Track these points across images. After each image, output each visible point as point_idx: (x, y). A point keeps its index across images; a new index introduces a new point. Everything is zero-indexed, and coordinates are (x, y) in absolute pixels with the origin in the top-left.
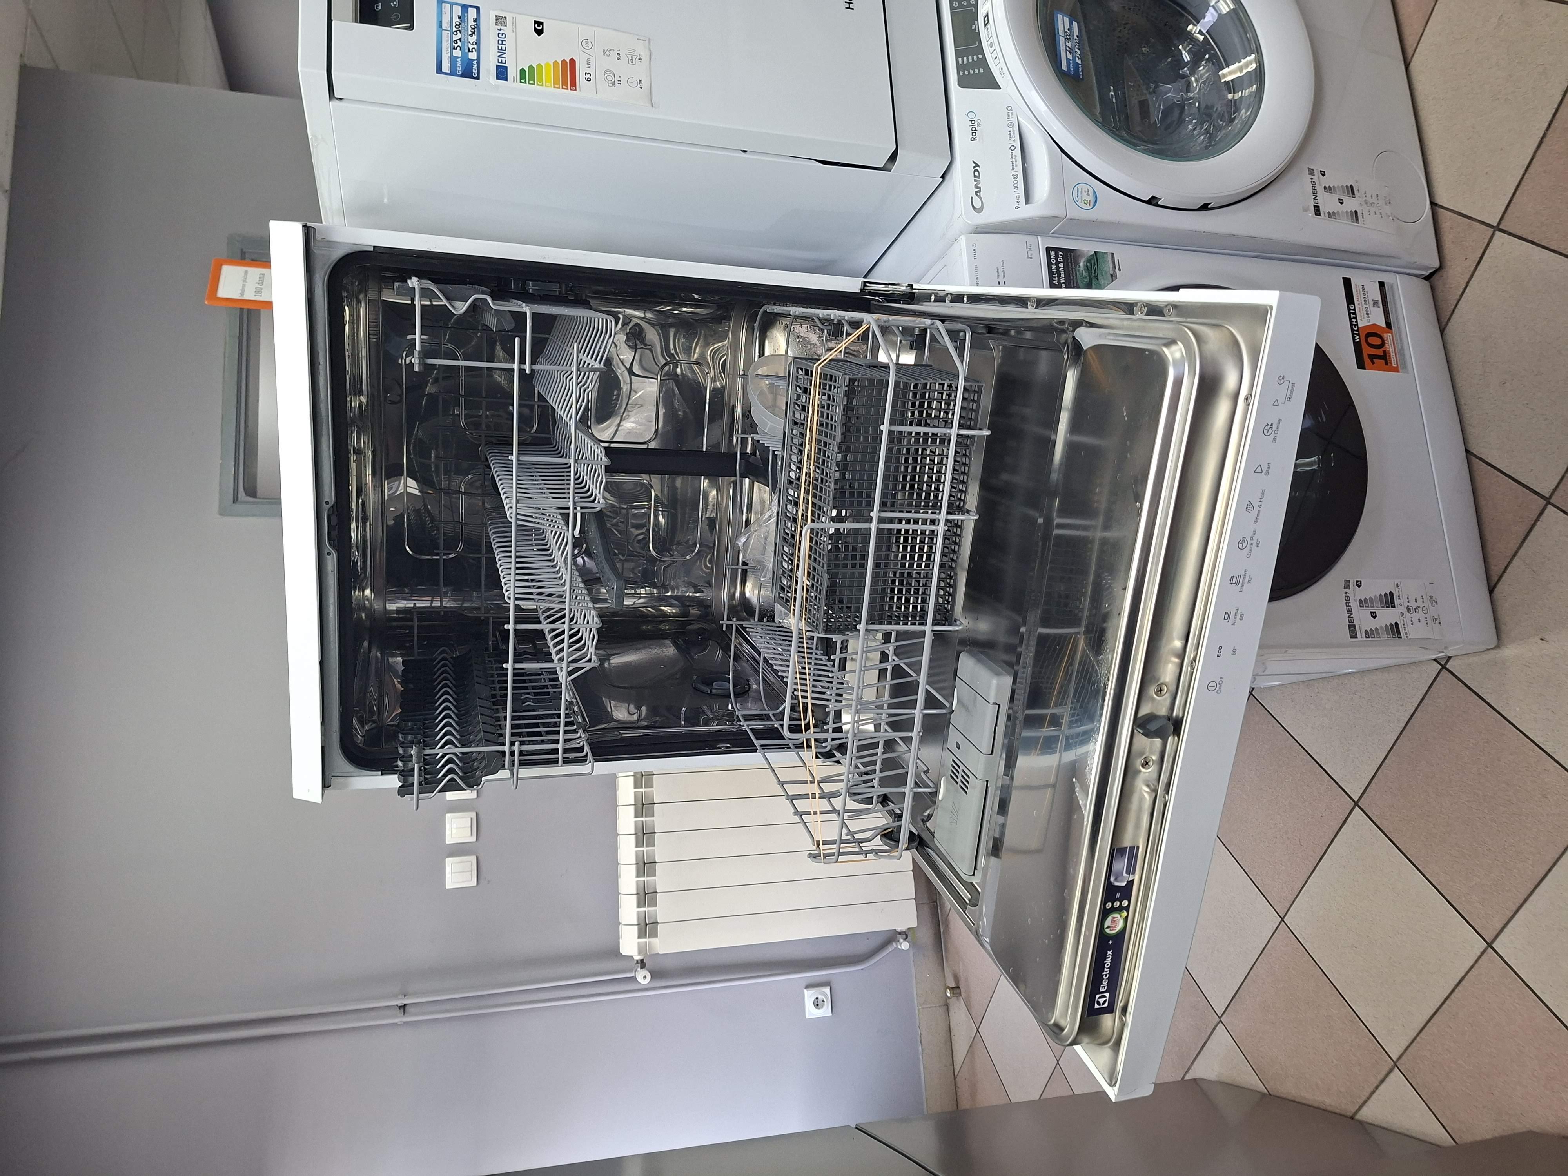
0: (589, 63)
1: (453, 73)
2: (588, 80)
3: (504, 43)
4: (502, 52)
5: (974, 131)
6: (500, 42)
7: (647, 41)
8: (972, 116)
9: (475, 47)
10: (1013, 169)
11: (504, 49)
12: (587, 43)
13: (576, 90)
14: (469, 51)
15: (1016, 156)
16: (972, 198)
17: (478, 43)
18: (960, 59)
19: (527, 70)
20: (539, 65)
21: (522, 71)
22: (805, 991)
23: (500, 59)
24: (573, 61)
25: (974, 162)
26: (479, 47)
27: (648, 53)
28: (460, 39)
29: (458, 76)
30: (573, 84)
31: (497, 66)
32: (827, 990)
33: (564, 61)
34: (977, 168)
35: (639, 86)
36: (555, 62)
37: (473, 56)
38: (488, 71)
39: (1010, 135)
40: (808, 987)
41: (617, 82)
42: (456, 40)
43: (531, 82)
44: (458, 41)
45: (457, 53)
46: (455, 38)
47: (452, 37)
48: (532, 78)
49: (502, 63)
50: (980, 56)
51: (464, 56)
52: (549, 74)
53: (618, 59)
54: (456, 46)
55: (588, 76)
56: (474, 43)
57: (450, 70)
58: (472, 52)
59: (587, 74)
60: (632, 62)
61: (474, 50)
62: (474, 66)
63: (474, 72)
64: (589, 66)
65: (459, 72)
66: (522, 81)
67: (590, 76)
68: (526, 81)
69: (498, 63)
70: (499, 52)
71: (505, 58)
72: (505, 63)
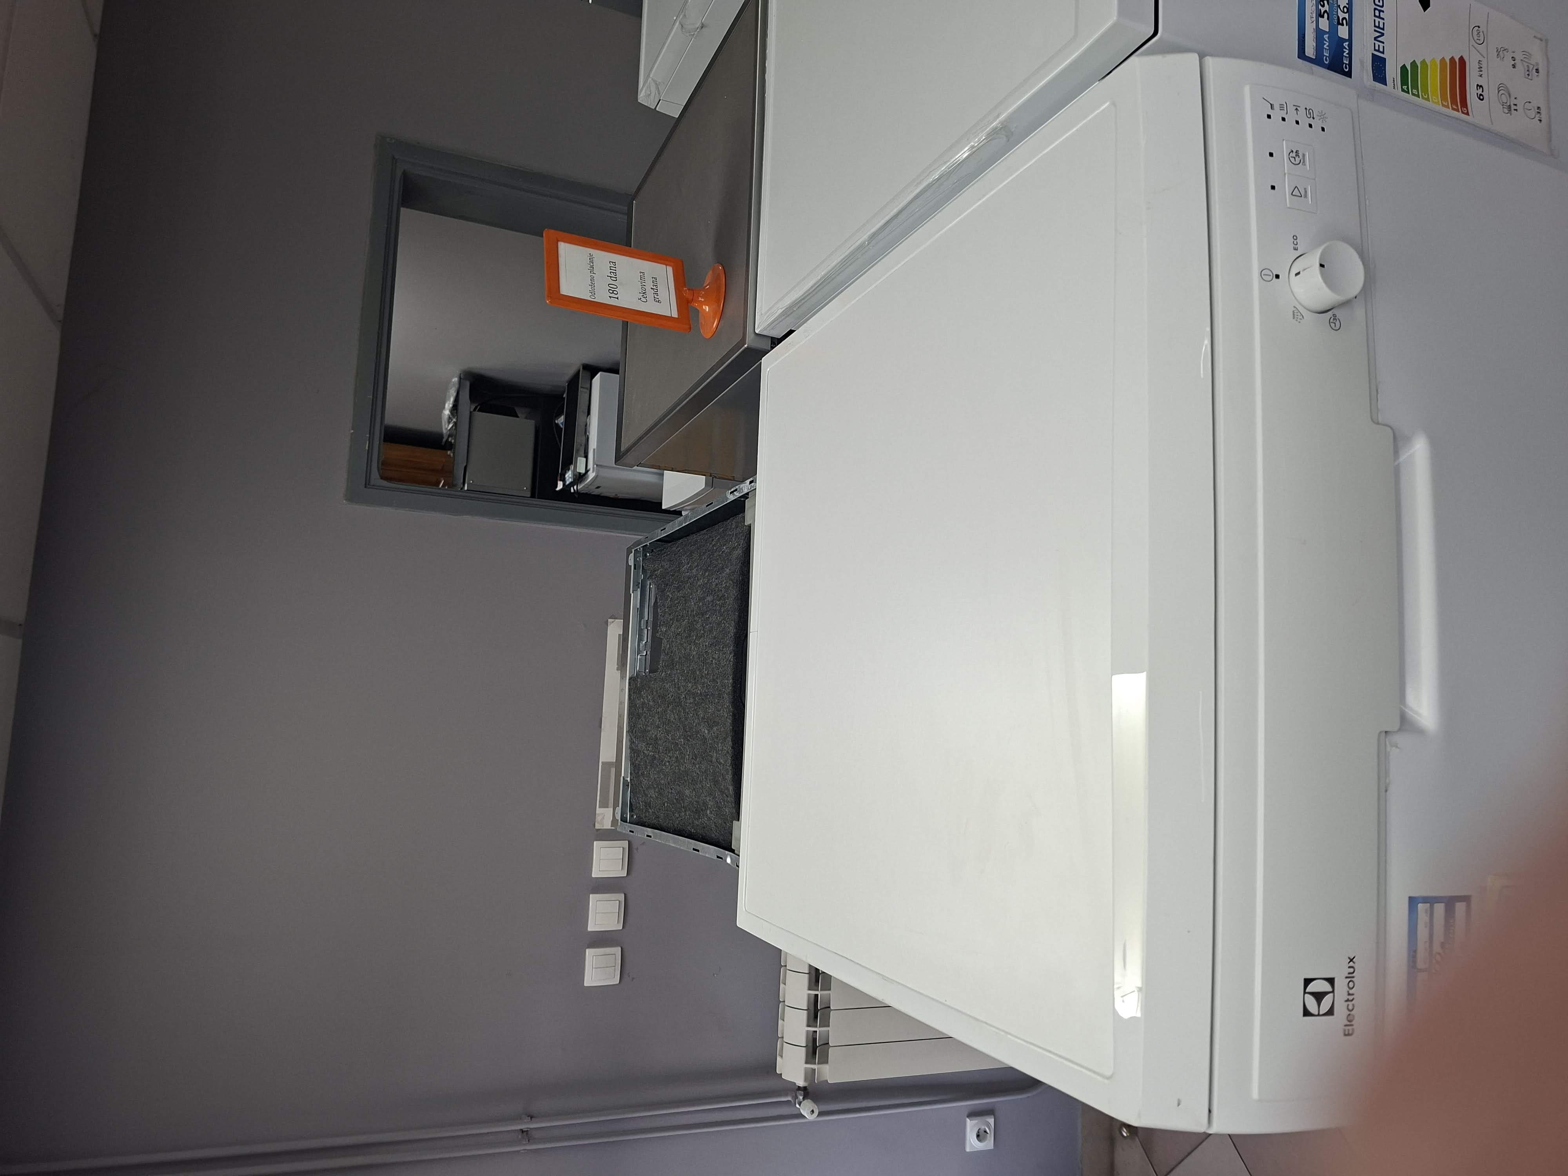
0: (1481, 68)
1: (1317, 61)
2: (1480, 98)
3: (1382, 15)
4: (1380, 30)
6: (1377, 13)
7: (1544, 42)
9: (1346, 16)
11: (1381, 26)
12: (1478, 33)
13: (1467, 113)
14: (1339, 23)
17: (1349, 9)
19: (1409, 68)
20: (1424, 62)
21: (1404, 69)
22: (968, 1120)
23: (1377, 44)
24: (1462, 61)
26: (1351, 17)
27: (1546, 62)
29: (1324, 66)
30: (1464, 103)
31: (1373, 55)
32: (991, 1120)
33: (1452, 60)
35: (1538, 117)
36: (1442, 61)
37: (1343, 32)
38: (1362, 62)
40: (973, 1114)
41: (1513, 107)
43: (1415, 92)
44: (1326, 2)
45: (1324, 24)
48: (1415, 85)
49: (1378, 51)
51: (1333, 30)
52: (1434, 80)
53: (1514, 66)
54: (1323, 10)
55: (1480, 91)
56: (1345, 10)
57: (1315, 54)
58: (1342, 25)
59: (1478, 87)
60: (1528, 75)
61: (1344, 21)
62: (1344, 50)
63: (1344, 62)
64: (1481, 73)
65: (1326, 60)
66: (1404, 87)
67: (1483, 92)
68: (1408, 89)
69: (1375, 50)
70: (1375, 31)
71: (1383, 43)
72: (1383, 53)
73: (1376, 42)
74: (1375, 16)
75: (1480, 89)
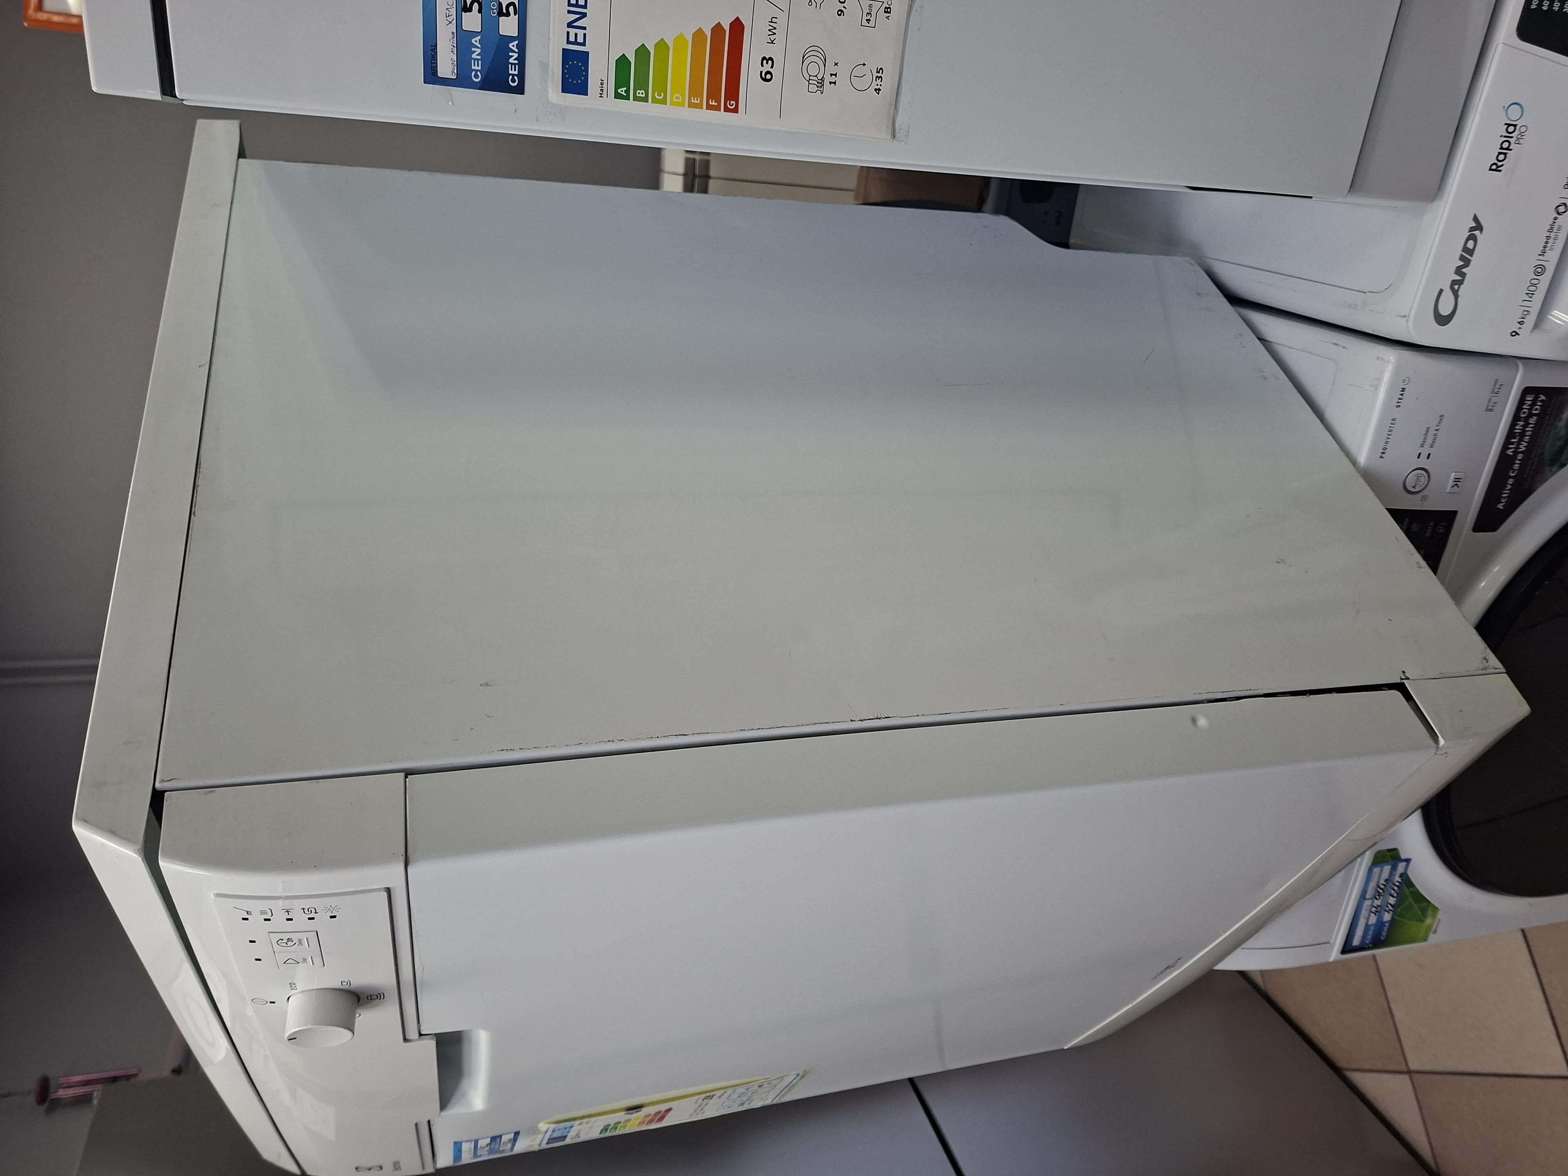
0: (772, 31)
1: (462, 80)
2: (766, 77)
4: (578, 12)
5: (1504, 151)
8: (1515, 112)
10: (1543, 253)
11: (581, 2)
13: (736, 110)
14: (500, 14)
16: (1441, 291)
19: (632, 59)
20: (661, 45)
21: (622, 63)
23: (572, 31)
24: (737, 26)
25: (1475, 219)
29: (472, 85)
30: (733, 93)
31: (565, 51)
33: (718, 29)
35: (874, 84)
36: (698, 35)
37: (508, 26)
38: (545, 67)
43: (641, 93)
45: (472, 20)
48: (642, 83)
49: (576, 43)
51: (490, 26)
52: (680, 69)
53: (840, 13)
54: (470, 0)
55: (767, 67)
57: (455, 71)
58: (508, 14)
59: (765, 61)
60: (868, 21)
61: (511, 9)
62: (511, 54)
63: (510, 72)
64: (772, 37)
65: (476, 76)
66: (619, 91)
67: (772, 67)
68: (627, 92)
69: (569, 42)
70: (569, 12)
71: (585, 28)
72: (584, 44)
73: (570, 30)
75: (767, 63)
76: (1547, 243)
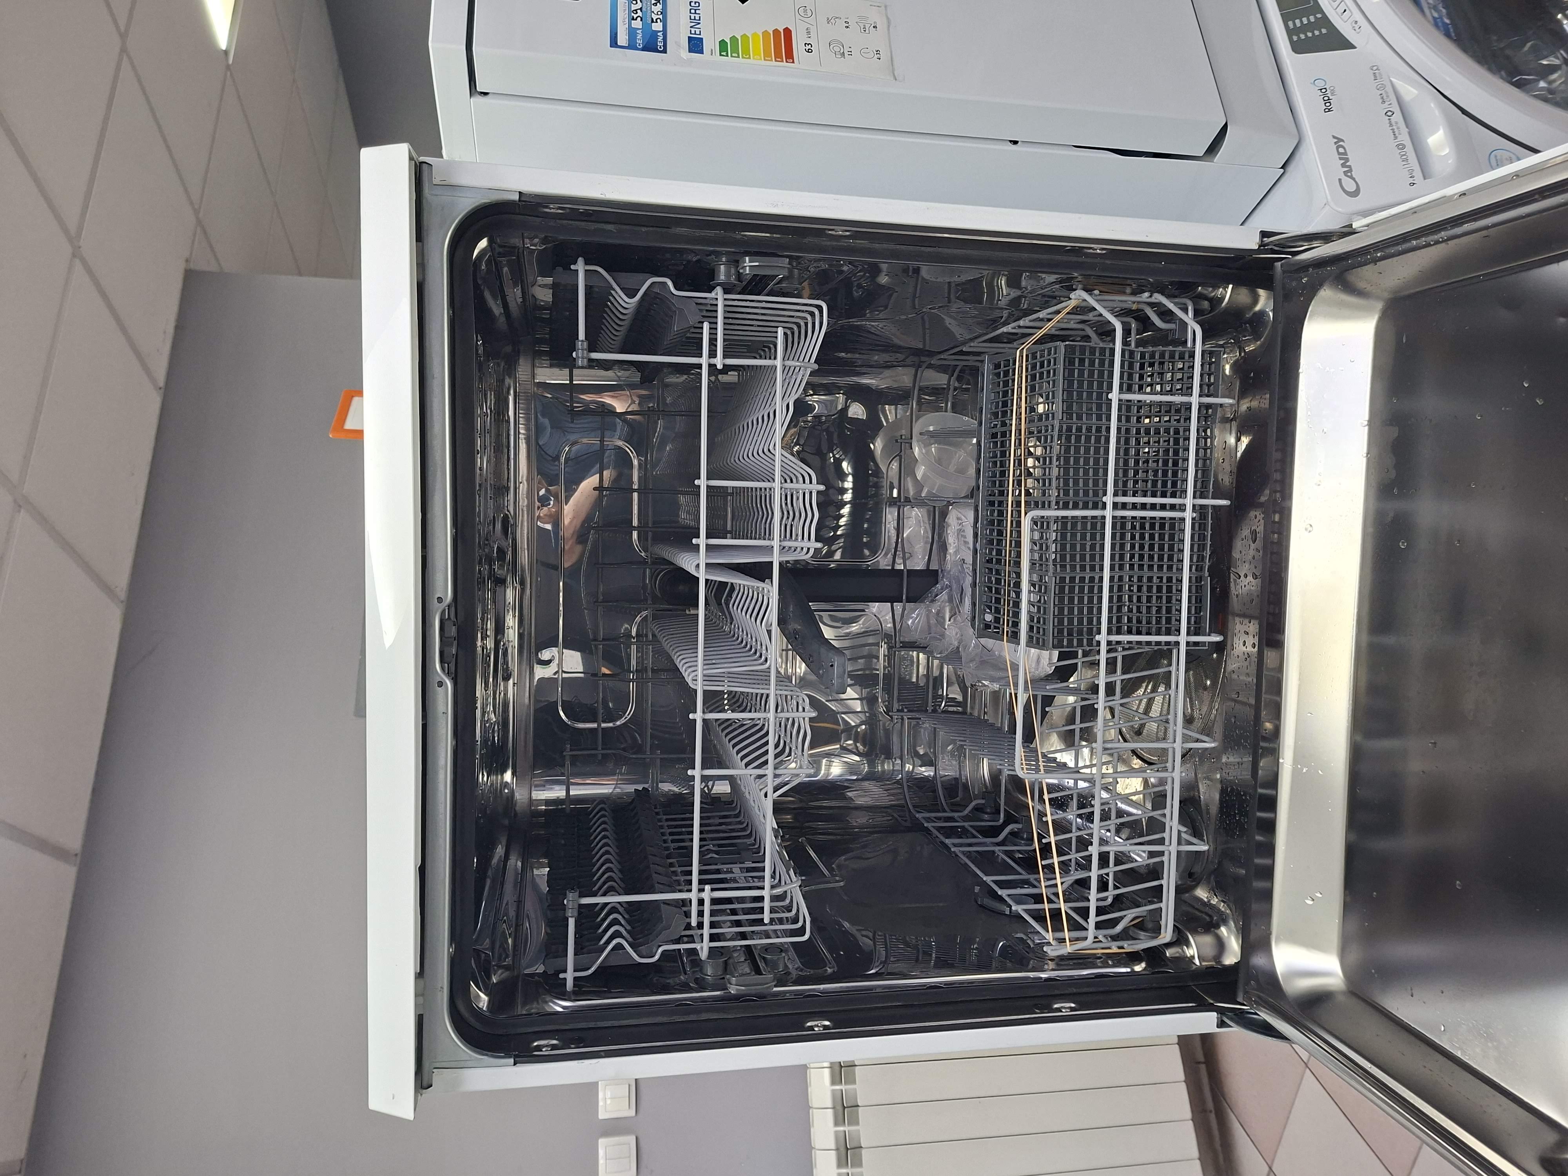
0: (809, 33)
1: (632, 46)
2: (809, 51)
3: (698, 12)
4: (696, 21)
5: (1328, 101)
6: (693, 11)
7: (883, 8)
8: (1321, 84)
9: (661, 17)
10: (1396, 138)
11: (697, 18)
12: (805, 11)
13: (793, 62)
14: (652, 21)
15: (1396, 123)
17: (664, 12)
18: (1290, 24)
19: (728, 41)
20: (744, 36)
21: (723, 43)
23: (693, 30)
24: (788, 32)
25: (1334, 137)
26: (665, 17)
27: (885, 21)
28: (641, 9)
29: (637, 49)
30: (790, 56)
31: (689, 37)
33: (776, 32)
34: (1341, 143)
35: (876, 56)
36: (765, 33)
37: (658, 27)
38: (678, 44)
39: (1382, 98)
41: (846, 53)
42: (636, 10)
43: (735, 54)
44: (639, 11)
45: (637, 24)
46: (634, 7)
47: (630, 7)
48: (735, 50)
49: (695, 34)
50: (1319, 16)
51: (646, 27)
52: (757, 46)
53: (847, 27)
54: (635, 16)
55: (808, 47)
56: (659, 13)
57: (628, 43)
58: (657, 22)
59: (807, 45)
60: (865, 31)
61: (659, 20)
62: (659, 37)
63: (659, 45)
64: (809, 35)
65: (640, 45)
66: (722, 53)
67: (811, 47)
68: (727, 54)
69: (691, 34)
70: (691, 22)
71: (700, 29)
72: (700, 34)
74: (690, 13)
76: (1394, 132)
